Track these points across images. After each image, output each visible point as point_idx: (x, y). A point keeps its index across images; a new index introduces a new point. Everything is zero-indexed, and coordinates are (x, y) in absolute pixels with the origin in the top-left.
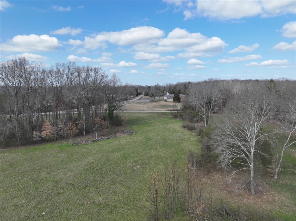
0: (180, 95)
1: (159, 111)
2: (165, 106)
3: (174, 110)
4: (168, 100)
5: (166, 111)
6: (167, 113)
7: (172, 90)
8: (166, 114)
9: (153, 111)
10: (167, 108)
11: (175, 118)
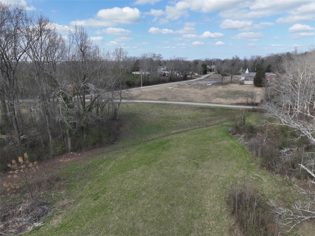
0: (267, 74)
1: (219, 103)
2: (235, 94)
3: (248, 104)
4: (246, 82)
5: (232, 104)
6: (231, 109)
7: (257, 66)
8: (230, 111)
9: (209, 103)
10: (238, 98)
11: (235, 134)
